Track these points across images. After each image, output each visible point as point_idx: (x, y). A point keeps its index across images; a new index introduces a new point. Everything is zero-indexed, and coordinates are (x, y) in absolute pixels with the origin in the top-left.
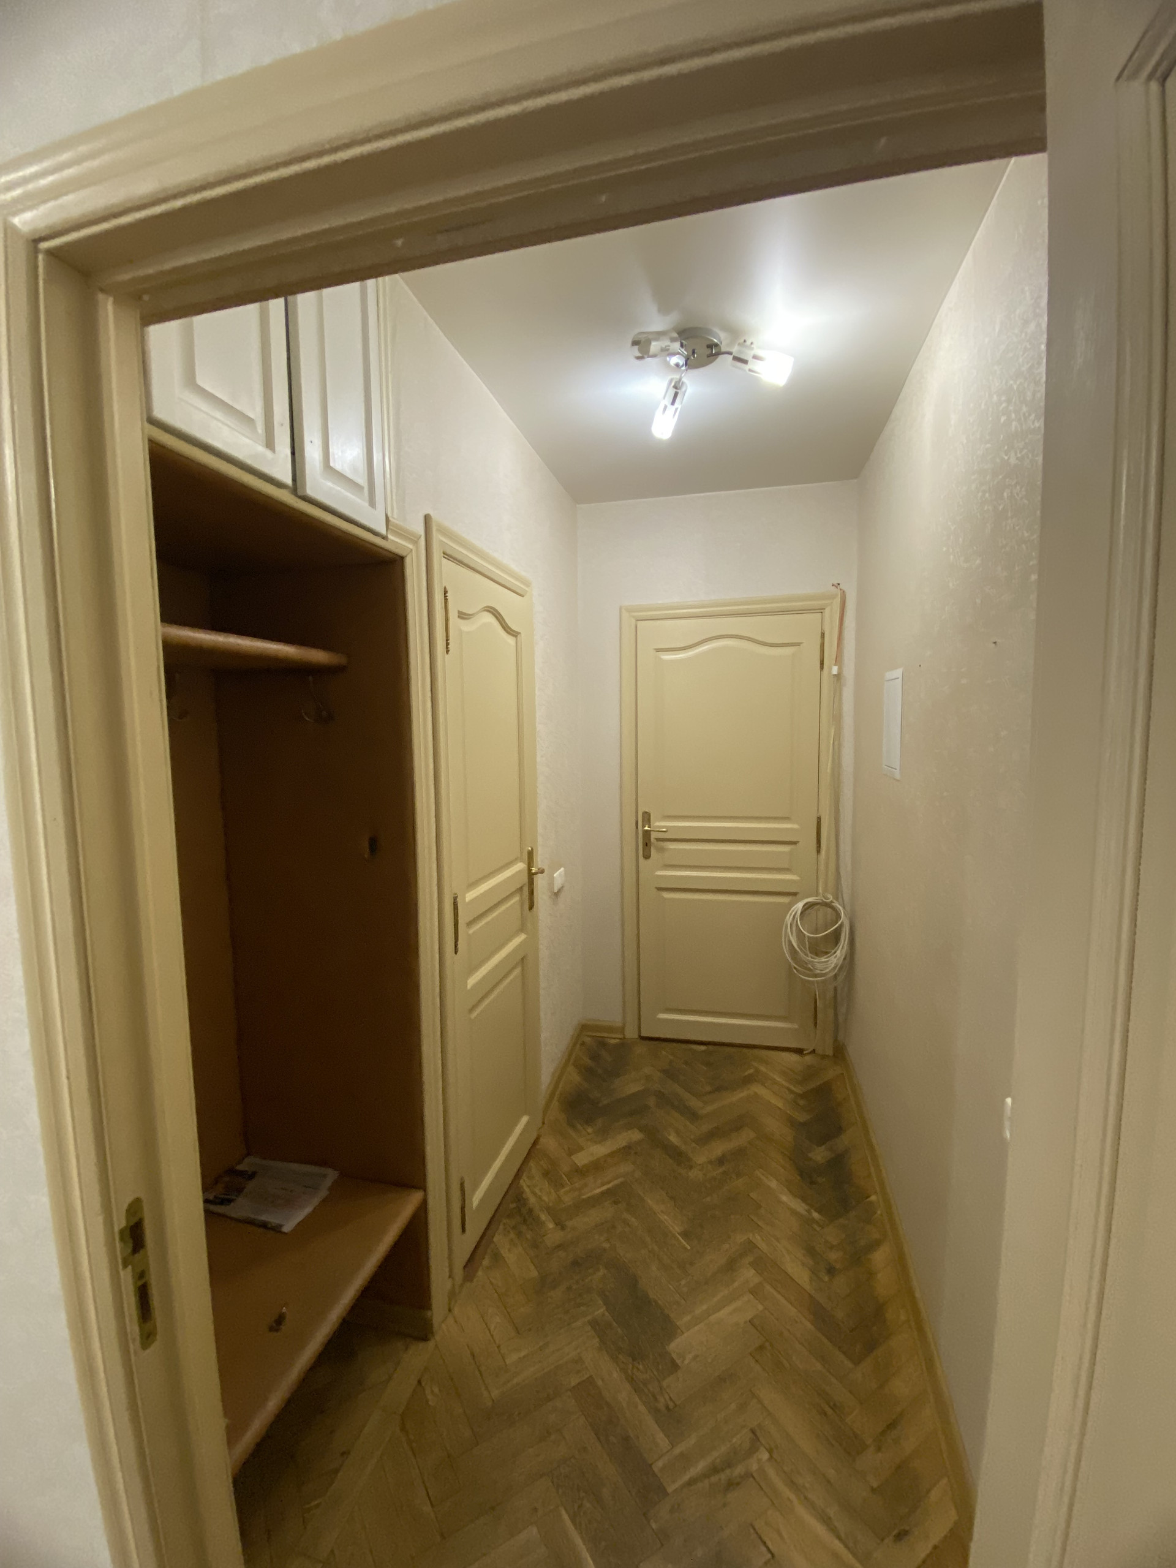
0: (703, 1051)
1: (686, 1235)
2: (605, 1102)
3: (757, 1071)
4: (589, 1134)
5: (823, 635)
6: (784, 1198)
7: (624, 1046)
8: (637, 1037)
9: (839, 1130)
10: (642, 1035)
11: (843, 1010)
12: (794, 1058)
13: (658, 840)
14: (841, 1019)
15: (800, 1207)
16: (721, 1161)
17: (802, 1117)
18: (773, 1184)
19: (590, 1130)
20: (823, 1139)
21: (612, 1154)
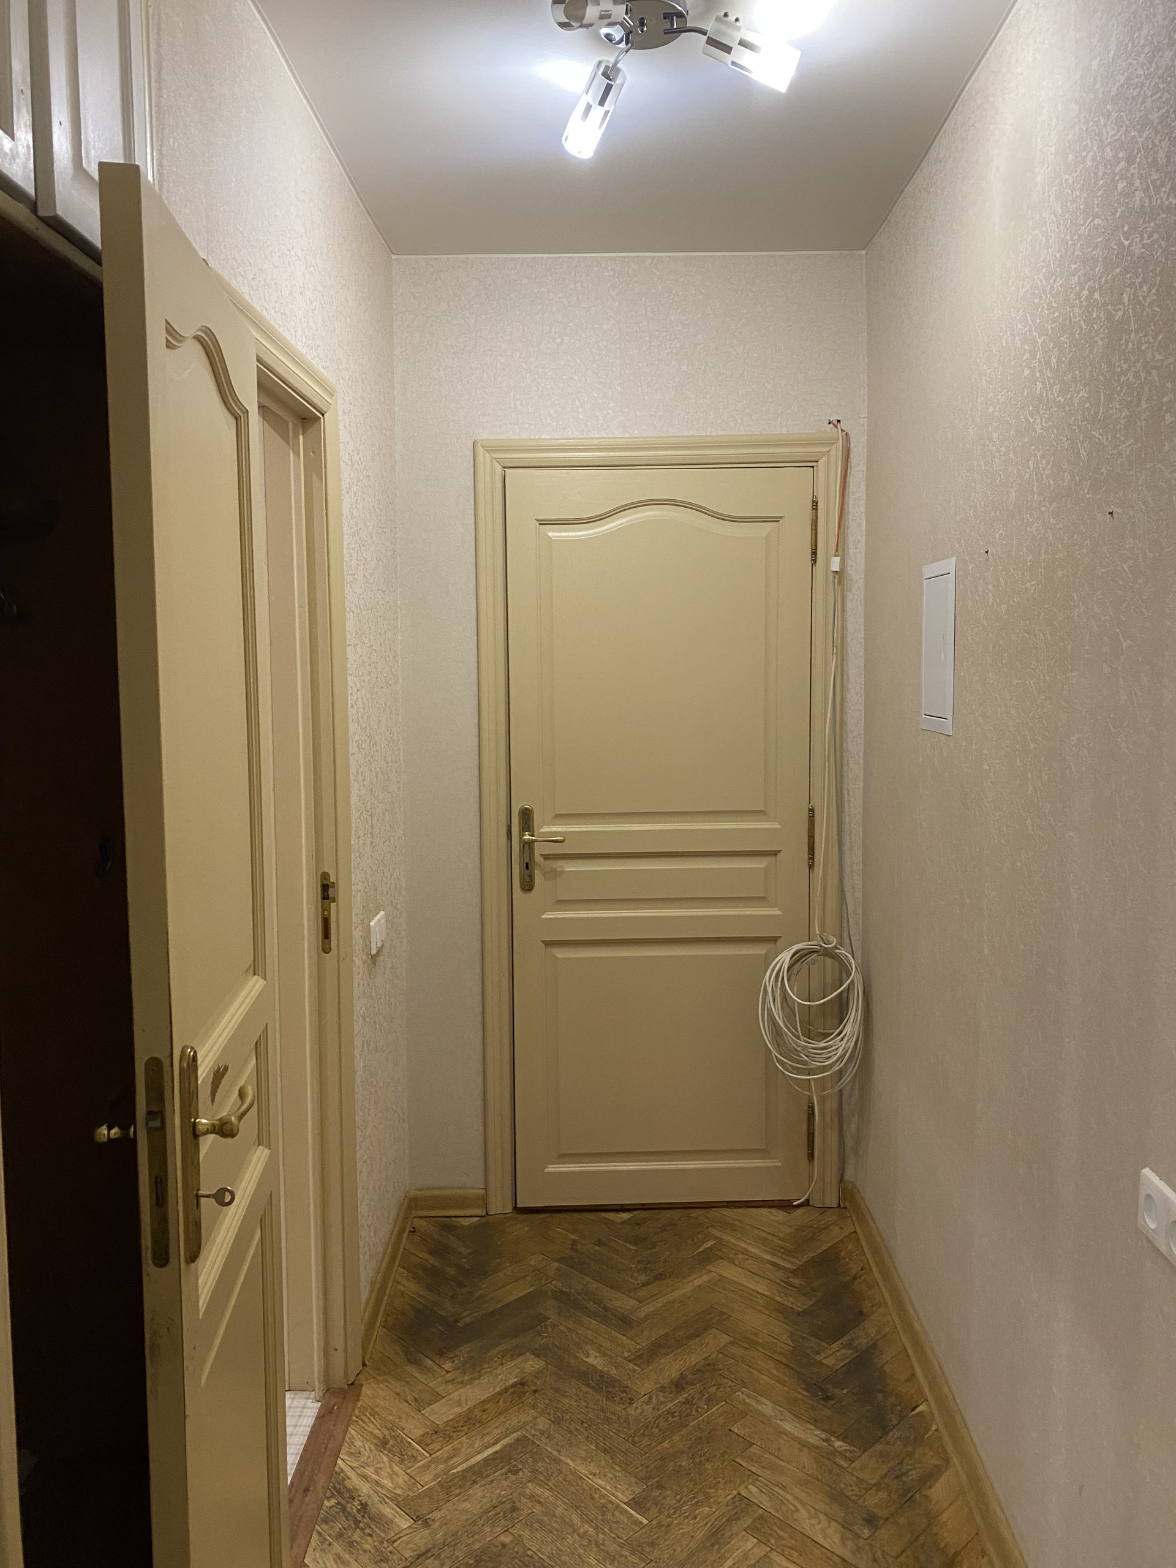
0: (624, 1223)
1: (636, 1503)
2: (468, 1320)
3: (720, 1242)
4: (448, 1372)
5: (815, 505)
6: (787, 1427)
7: (487, 1227)
8: (509, 1209)
9: (860, 1316)
10: (519, 1206)
11: (852, 1127)
12: (778, 1215)
13: (546, 857)
14: (849, 1143)
15: (814, 1436)
16: (679, 1385)
17: (801, 1304)
18: (767, 1407)
19: (448, 1366)
20: (837, 1333)
21: (494, 1399)
